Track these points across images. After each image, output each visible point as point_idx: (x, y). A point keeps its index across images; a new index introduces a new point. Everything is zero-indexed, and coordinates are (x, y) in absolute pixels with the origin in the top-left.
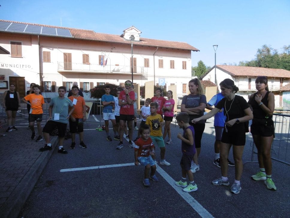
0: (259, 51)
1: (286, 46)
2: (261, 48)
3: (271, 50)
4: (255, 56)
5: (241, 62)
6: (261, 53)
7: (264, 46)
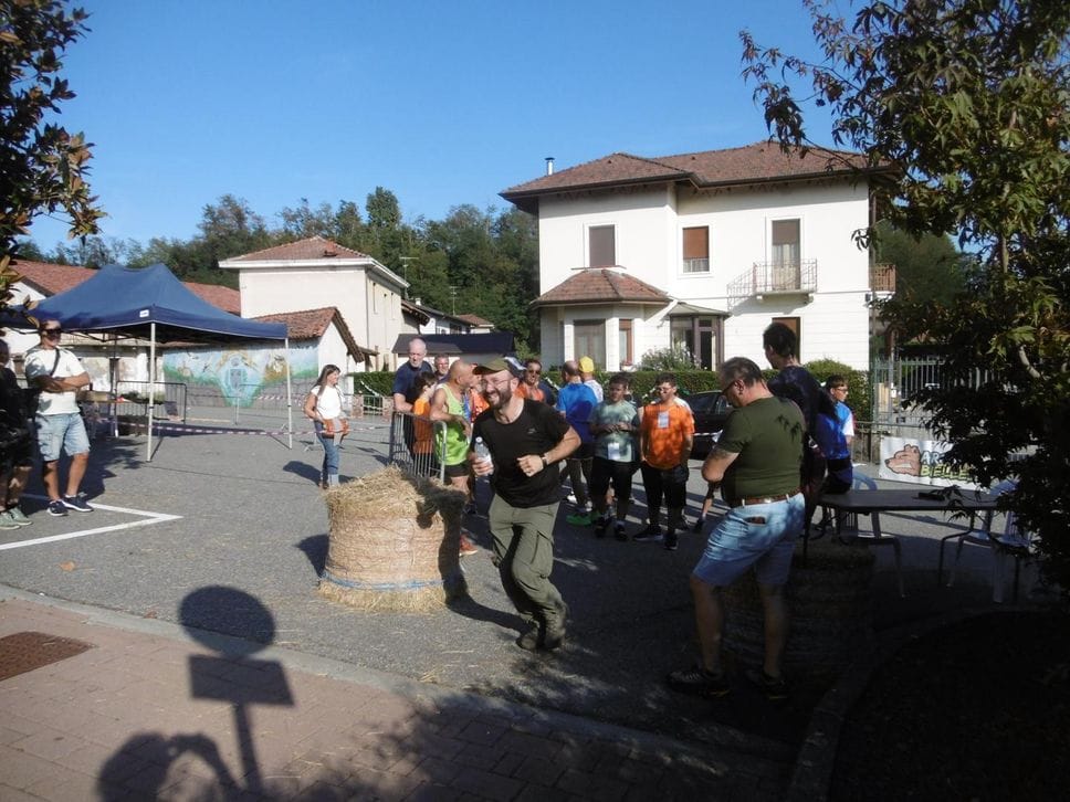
0: (209, 212)
1: (290, 210)
2: (217, 204)
3: (247, 215)
4: (198, 226)
5: (155, 241)
6: (215, 220)
7: (228, 200)
